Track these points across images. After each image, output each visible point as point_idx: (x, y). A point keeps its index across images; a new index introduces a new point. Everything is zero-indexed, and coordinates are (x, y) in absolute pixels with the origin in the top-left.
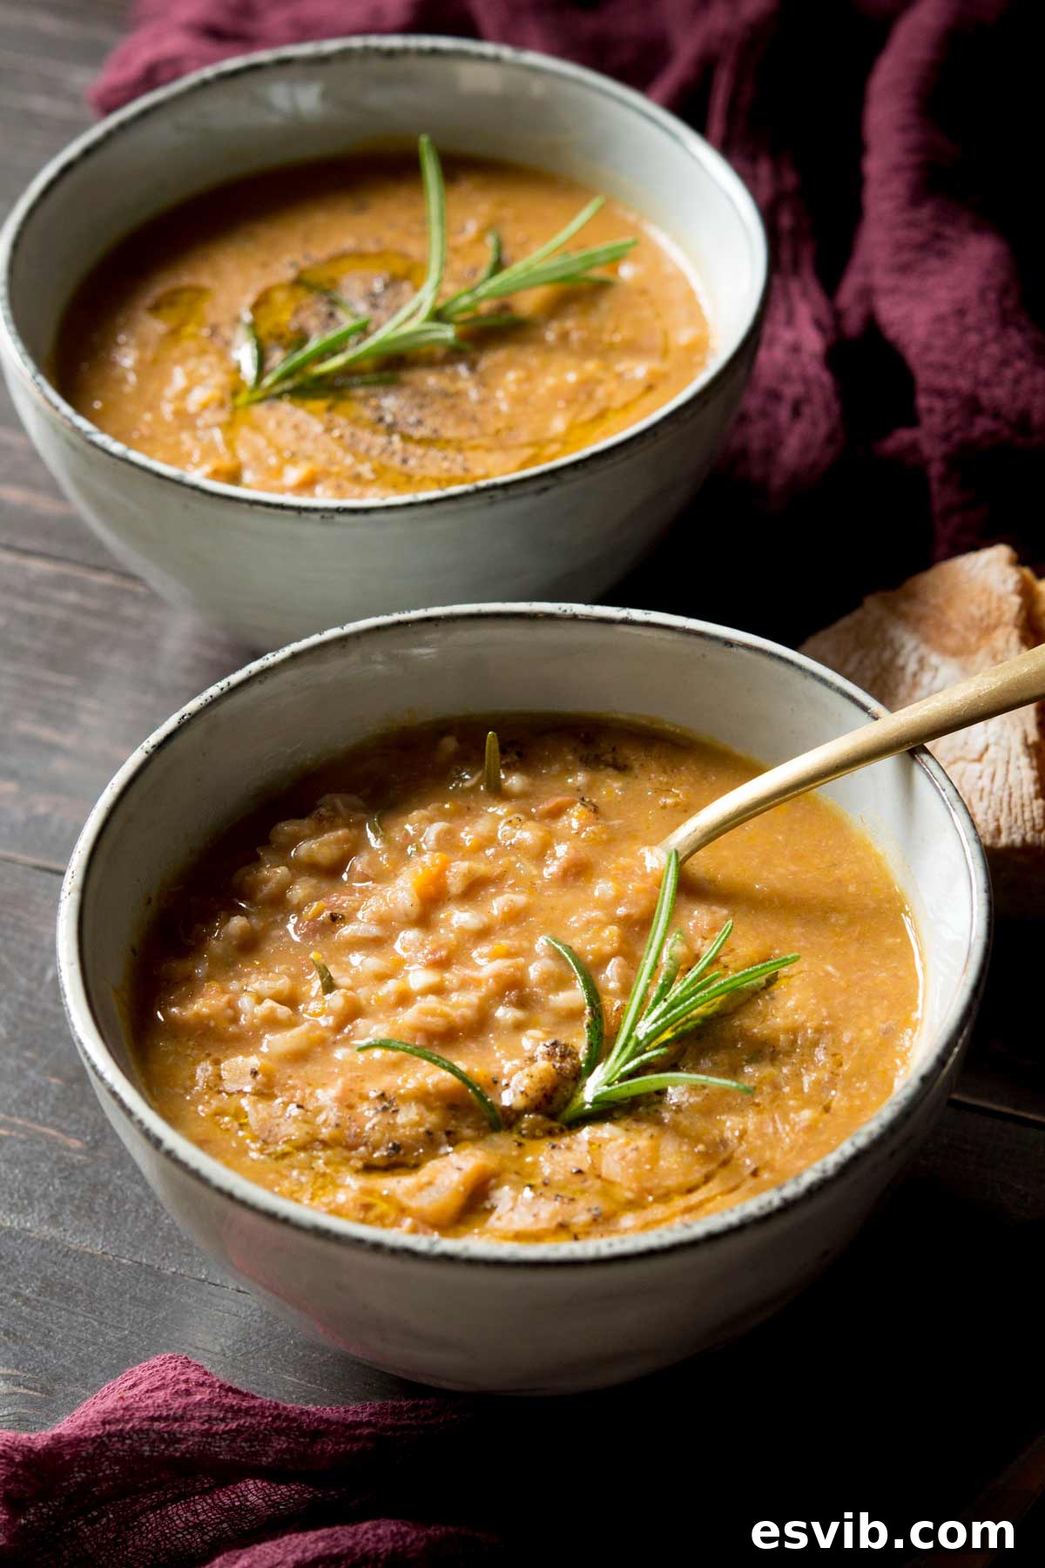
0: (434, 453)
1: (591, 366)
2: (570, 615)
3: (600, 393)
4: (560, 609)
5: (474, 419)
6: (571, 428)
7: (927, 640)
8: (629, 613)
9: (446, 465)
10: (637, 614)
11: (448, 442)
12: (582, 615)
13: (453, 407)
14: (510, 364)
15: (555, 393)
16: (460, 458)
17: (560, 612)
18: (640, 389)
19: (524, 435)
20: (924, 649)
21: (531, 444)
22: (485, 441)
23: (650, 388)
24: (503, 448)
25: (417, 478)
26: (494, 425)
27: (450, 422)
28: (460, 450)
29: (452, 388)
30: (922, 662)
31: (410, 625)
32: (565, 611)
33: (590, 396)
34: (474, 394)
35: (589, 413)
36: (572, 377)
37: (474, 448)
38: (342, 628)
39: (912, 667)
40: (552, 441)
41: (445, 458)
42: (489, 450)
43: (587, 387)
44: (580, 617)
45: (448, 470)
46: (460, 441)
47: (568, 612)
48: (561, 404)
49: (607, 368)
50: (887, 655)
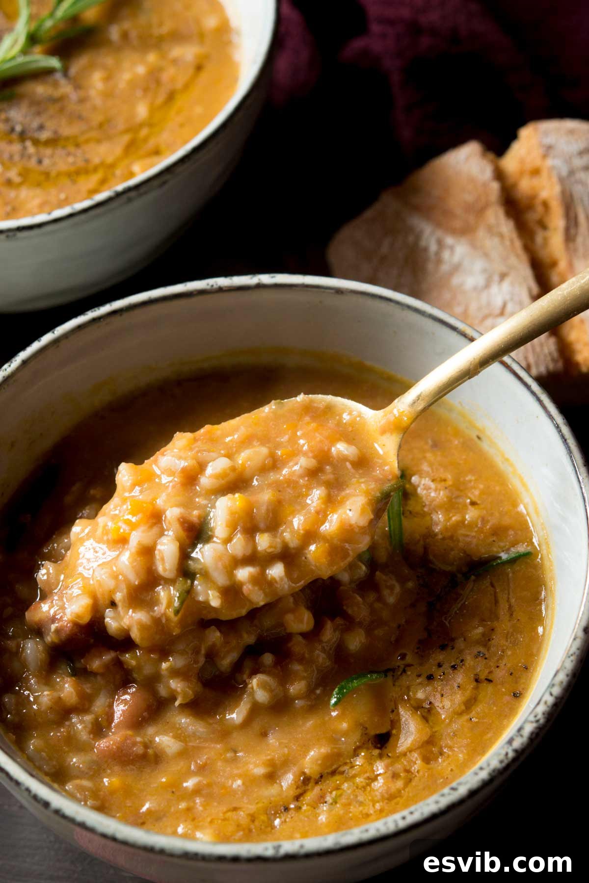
0: (60, 152)
1: (152, 57)
2: (216, 288)
3: (165, 77)
4: (208, 284)
5: (80, 118)
6: (152, 110)
7: (438, 225)
8: (259, 280)
9: (71, 159)
10: (266, 279)
11: (67, 139)
12: (226, 287)
13: (62, 110)
14: (92, 67)
15: (133, 84)
16: (79, 152)
17: (209, 287)
18: (191, 71)
19: (121, 125)
20: (439, 233)
21: (127, 131)
22: (93, 134)
23: (199, 68)
24: (109, 138)
25: (53, 174)
26: (97, 118)
27: (64, 122)
28: (77, 145)
29: (57, 93)
30: (440, 243)
31: (102, 320)
32: (212, 286)
33: (158, 82)
34: (74, 96)
35: (160, 99)
36: (141, 70)
37: (87, 141)
38: (53, 332)
39: (433, 247)
40: (141, 125)
41: (69, 154)
42: (99, 141)
43: (154, 77)
44: (224, 289)
45: (74, 163)
46: (75, 138)
47: (215, 286)
48: (139, 93)
49: (163, 56)
50: (411, 239)
